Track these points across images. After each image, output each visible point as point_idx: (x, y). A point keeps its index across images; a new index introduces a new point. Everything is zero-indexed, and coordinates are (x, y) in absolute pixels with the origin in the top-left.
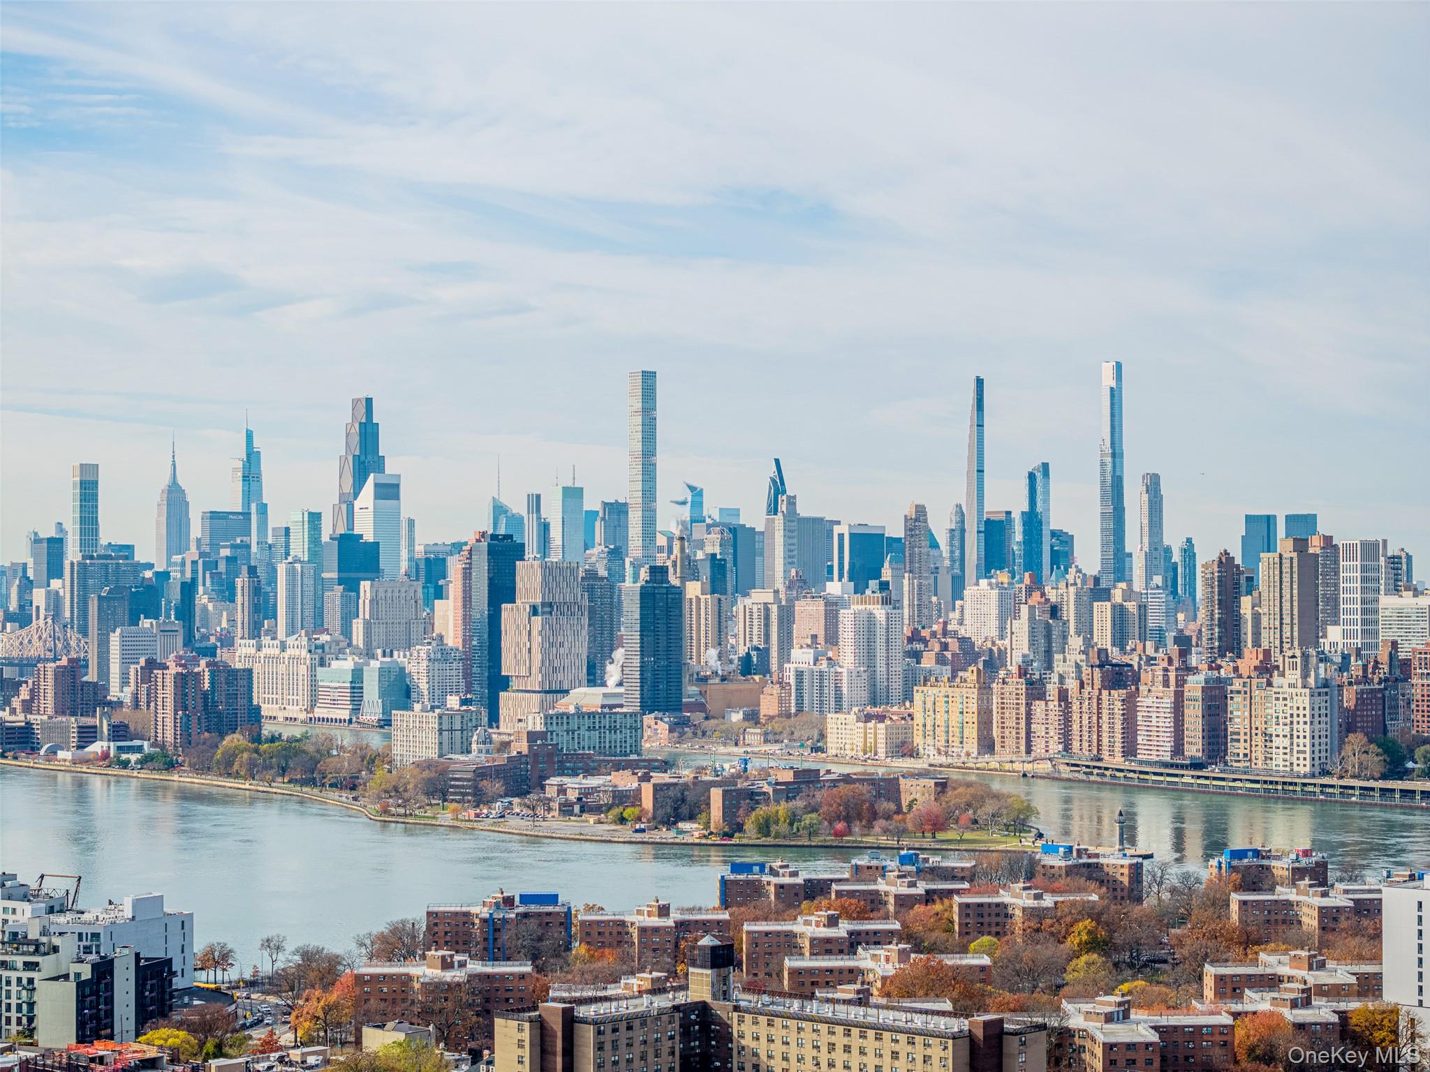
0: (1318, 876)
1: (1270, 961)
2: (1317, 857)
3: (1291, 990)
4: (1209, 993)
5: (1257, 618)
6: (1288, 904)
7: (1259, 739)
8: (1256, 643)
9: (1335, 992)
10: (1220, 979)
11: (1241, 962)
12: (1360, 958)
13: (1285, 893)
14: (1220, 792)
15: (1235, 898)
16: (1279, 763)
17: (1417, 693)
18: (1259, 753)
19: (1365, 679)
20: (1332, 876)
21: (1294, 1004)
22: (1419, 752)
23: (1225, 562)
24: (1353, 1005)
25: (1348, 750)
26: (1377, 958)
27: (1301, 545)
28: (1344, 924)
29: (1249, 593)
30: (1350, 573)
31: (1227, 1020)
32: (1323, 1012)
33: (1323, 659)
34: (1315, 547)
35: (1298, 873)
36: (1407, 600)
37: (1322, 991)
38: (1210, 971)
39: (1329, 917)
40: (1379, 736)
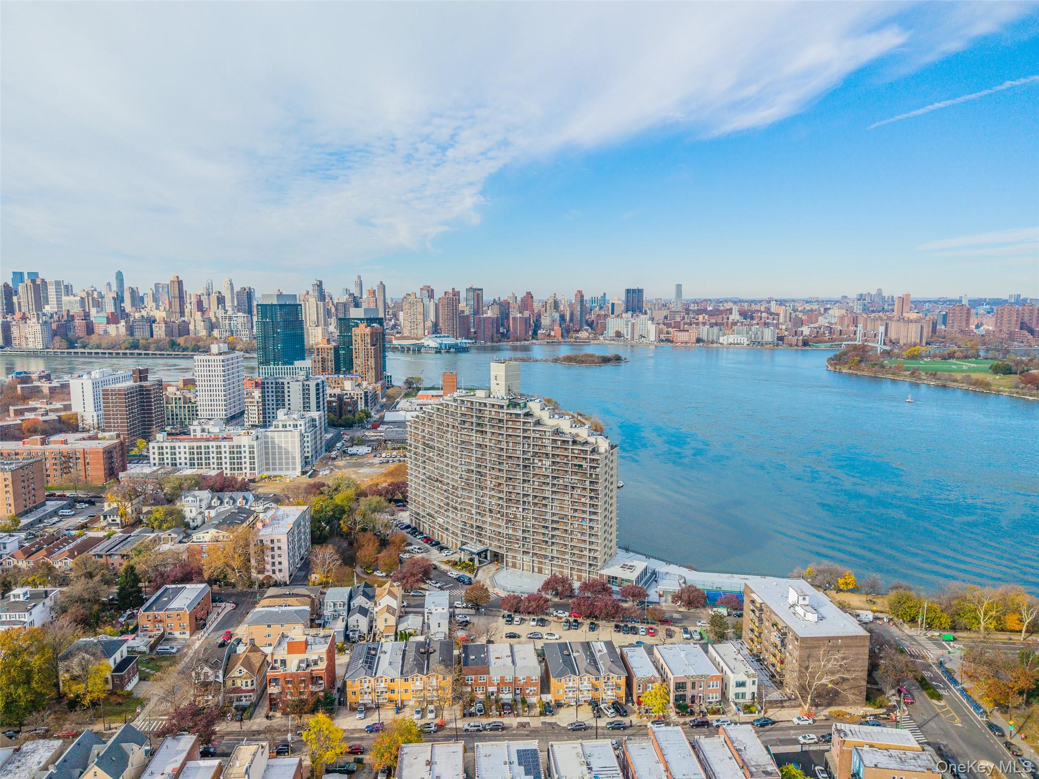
0: (48, 378)
1: (32, 404)
2: (47, 372)
3: (42, 411)
4: (12, 413)
5: (19, 303)
6: (38, 387)
7: (23, 339)
8: (20, 310)
9: (56, 410)
10: (15, 411)
11: (23, 405)
12: (64, 400)
13: (36, 384)
14: (11, 355)
15: (19, 387)
16: (31, 346)
17: (77, 324)
18: (24, 344)
19: (59, 321)
20: (52, 377)
21: (42, 415)
22: (79, 341)
23: (6, 286)
24: (62, 414)
25: (55, 341)
26: (70, 400)
27: (34, 281)
28: (57, 391)
29: (16, 295)
30: (52, 291)
31: (20, 422)
32: (53, 416)
33: (44, 315)
34: (38, 282)
35: (40, 378)
36: (71, 298)
37: (51, 410)
38: (12, 408)
39: (52, 390)
40: (65, 336)
